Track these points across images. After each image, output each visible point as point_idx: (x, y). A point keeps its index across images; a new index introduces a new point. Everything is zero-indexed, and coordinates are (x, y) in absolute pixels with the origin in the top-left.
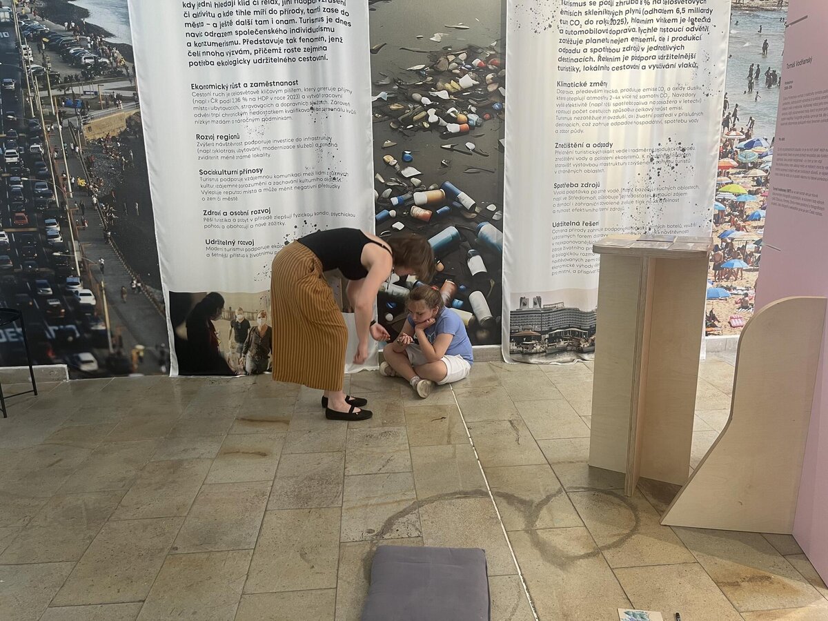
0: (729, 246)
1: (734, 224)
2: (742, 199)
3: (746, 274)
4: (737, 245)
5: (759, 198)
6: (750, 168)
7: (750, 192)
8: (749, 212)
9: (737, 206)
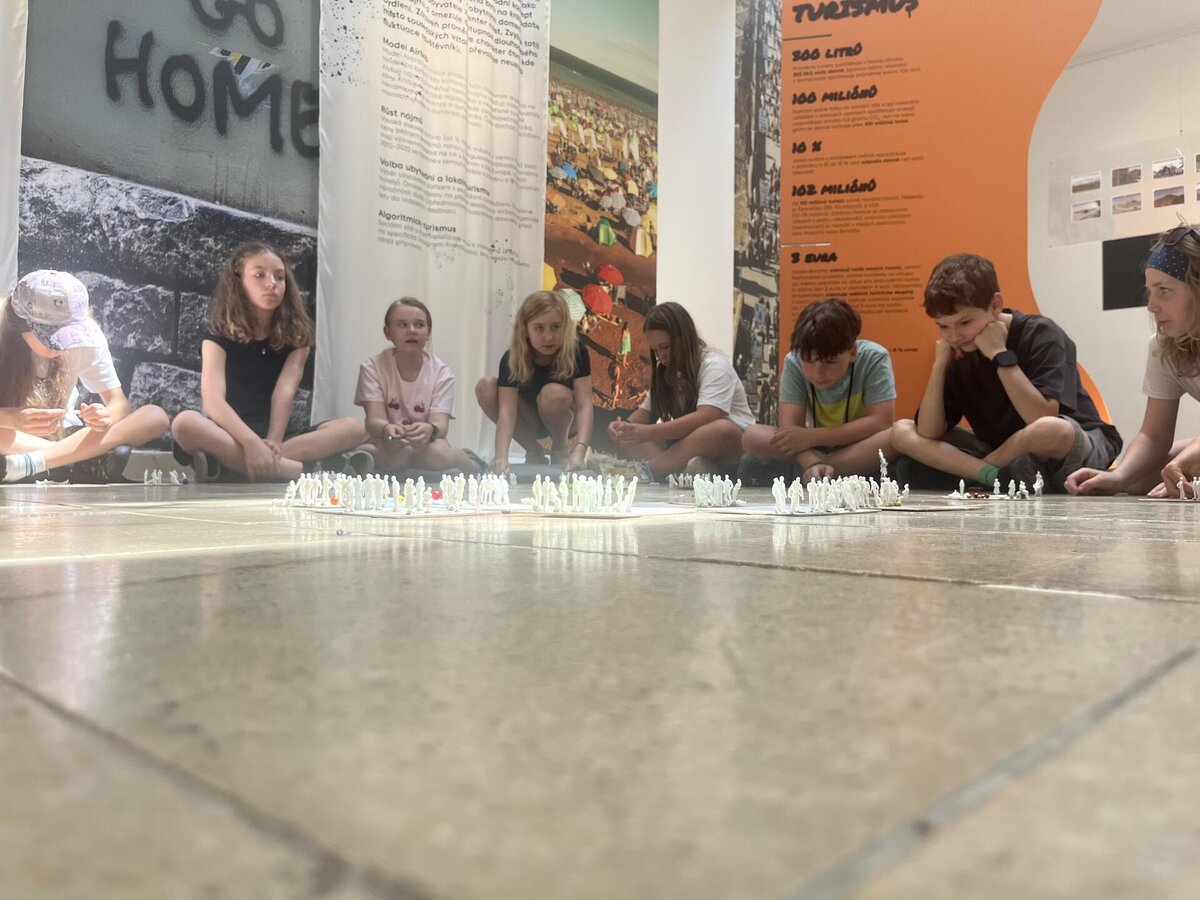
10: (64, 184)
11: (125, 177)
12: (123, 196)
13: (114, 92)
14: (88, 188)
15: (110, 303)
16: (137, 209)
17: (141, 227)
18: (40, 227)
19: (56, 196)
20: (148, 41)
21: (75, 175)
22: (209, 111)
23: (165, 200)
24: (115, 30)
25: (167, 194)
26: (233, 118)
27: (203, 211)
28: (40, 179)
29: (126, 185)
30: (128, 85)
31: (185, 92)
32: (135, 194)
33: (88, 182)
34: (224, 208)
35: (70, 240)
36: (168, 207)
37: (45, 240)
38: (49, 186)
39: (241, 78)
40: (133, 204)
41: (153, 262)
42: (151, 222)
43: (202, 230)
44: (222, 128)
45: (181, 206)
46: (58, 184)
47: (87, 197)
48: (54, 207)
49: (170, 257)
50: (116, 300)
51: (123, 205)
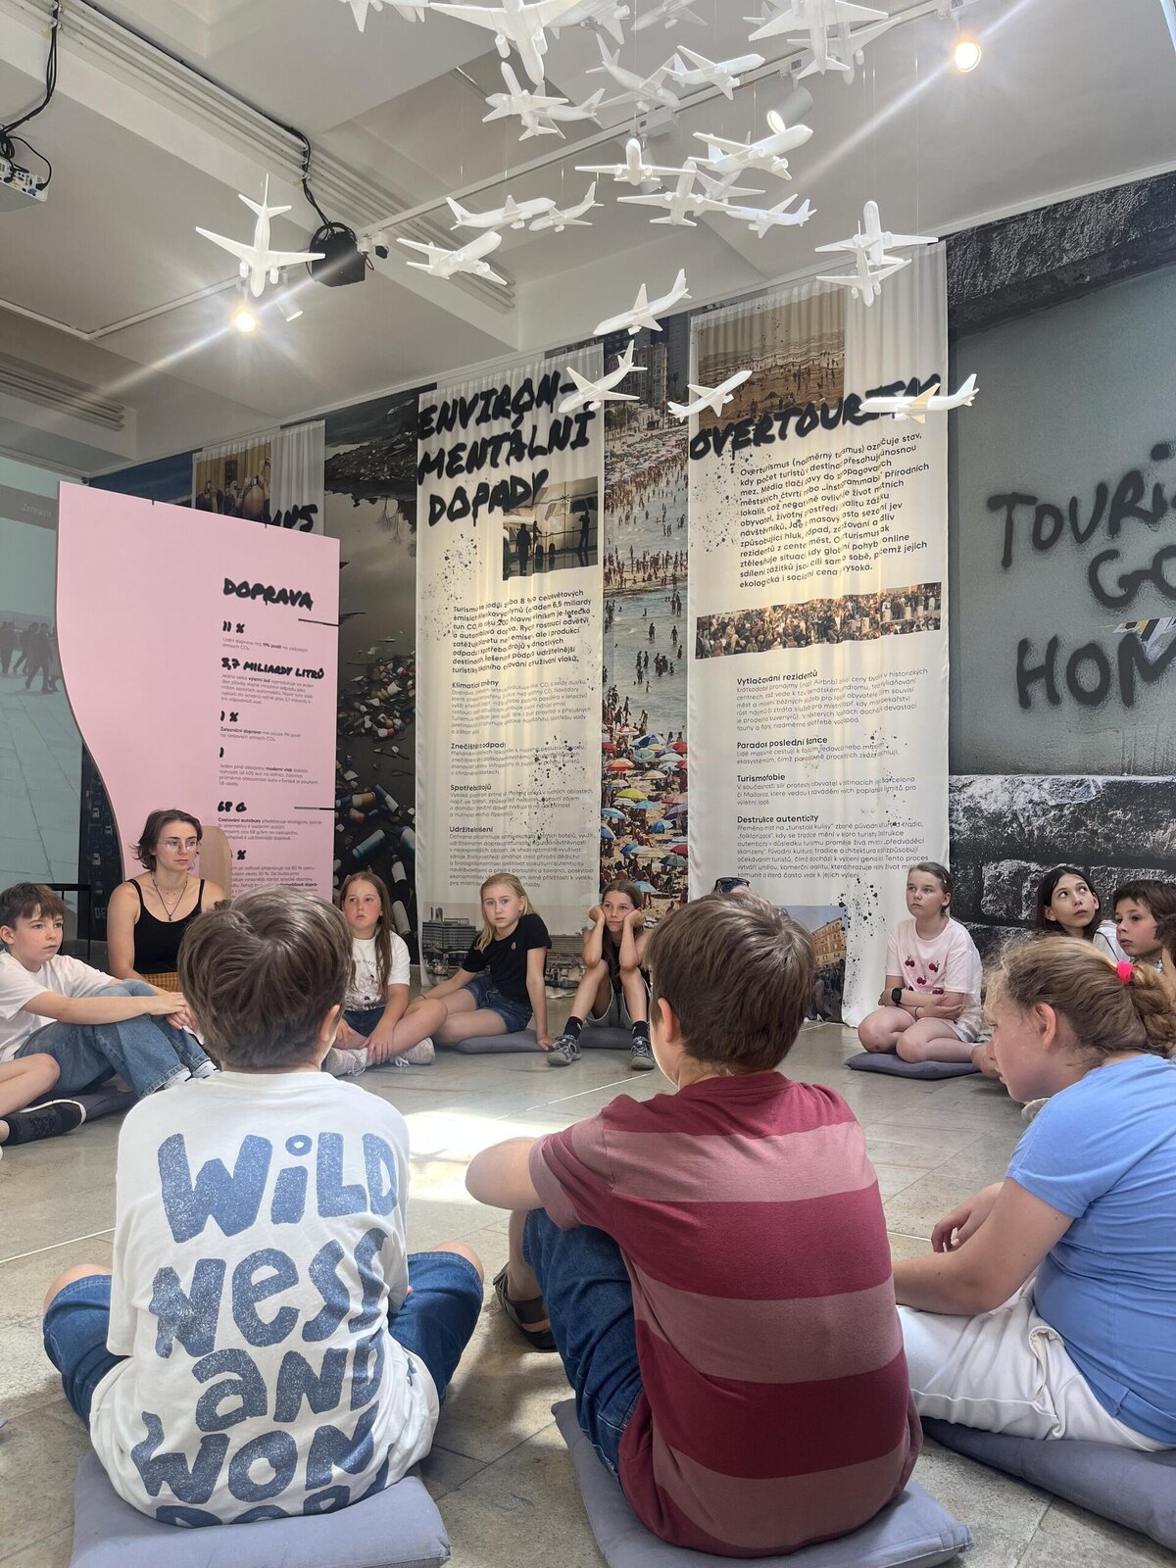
0: (633, 863)
1: (636, 836)
2: (642, 806)
3: (655, 902)
4: (642, 863)
5: (660, 805)
6: (648, 769)
7: (650, 798)
8: (651, 822)
9: (637, 815)
10: (989, 790)
11: (1037, 772)
12: (1036, 790)
13: (1025, 702)
14: (1006, 790)
15: (1028, 884)
16: (1048, 797)
17: (1053, 813)
18: (971, 830)
19: (983, 801)
20: (1054, 644)
21: (996, 781)
22: (1115, 688)
23: (1073, 783)
24: (1024, 647)
25: (1075, 778)
26: (1140, 685)
27: (1110, 786)
28: (969, 791)
29: (1038, 778)
30: (1037, 691)
31: (1089, 677)
32: (1046, 785)
33: (1006, 785)
34: (1133, 778)
35: (994, 836)
36: (1076, 790)
37: (975, 839)
38: (976, 795)
39: (1147, 645)
40: (1044, 794)
41: (1064, 842)
42: (1060, 807)
43: (1110, 805)
44: (1128, 700)
45: (1088, 787)
46: (982, 793)
47: (1006, 797)
48: (981, 811)
49: (1079, 835)
50: (1032, 881)
51: (1036, 798)
